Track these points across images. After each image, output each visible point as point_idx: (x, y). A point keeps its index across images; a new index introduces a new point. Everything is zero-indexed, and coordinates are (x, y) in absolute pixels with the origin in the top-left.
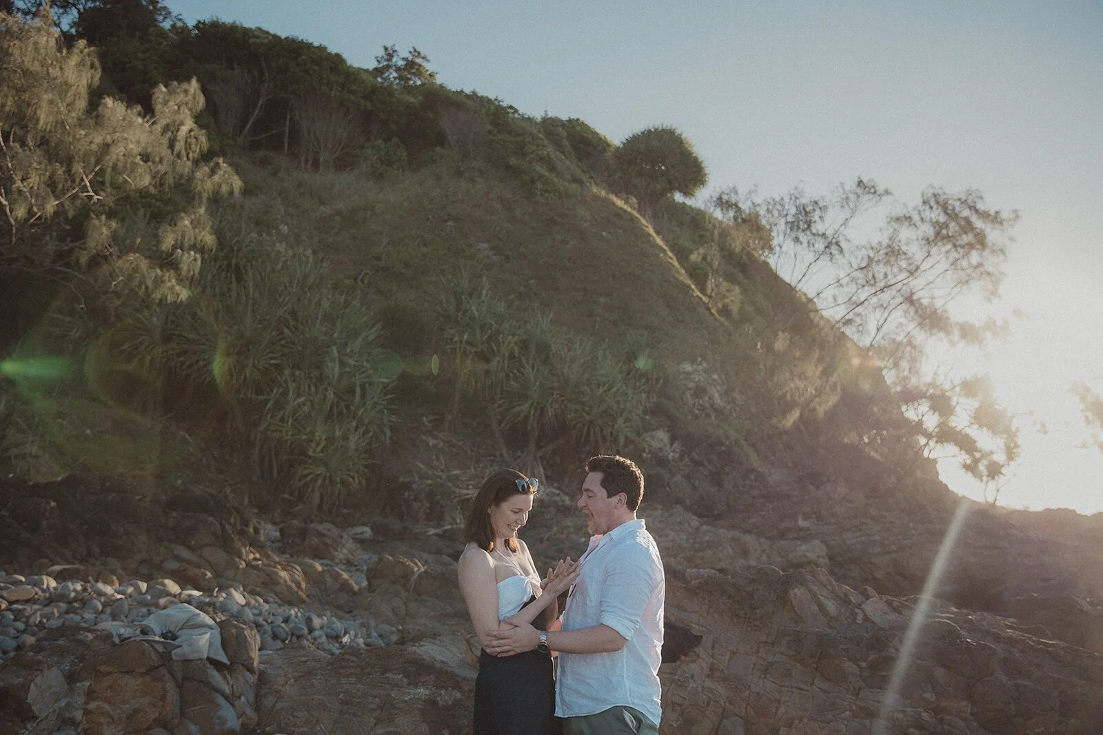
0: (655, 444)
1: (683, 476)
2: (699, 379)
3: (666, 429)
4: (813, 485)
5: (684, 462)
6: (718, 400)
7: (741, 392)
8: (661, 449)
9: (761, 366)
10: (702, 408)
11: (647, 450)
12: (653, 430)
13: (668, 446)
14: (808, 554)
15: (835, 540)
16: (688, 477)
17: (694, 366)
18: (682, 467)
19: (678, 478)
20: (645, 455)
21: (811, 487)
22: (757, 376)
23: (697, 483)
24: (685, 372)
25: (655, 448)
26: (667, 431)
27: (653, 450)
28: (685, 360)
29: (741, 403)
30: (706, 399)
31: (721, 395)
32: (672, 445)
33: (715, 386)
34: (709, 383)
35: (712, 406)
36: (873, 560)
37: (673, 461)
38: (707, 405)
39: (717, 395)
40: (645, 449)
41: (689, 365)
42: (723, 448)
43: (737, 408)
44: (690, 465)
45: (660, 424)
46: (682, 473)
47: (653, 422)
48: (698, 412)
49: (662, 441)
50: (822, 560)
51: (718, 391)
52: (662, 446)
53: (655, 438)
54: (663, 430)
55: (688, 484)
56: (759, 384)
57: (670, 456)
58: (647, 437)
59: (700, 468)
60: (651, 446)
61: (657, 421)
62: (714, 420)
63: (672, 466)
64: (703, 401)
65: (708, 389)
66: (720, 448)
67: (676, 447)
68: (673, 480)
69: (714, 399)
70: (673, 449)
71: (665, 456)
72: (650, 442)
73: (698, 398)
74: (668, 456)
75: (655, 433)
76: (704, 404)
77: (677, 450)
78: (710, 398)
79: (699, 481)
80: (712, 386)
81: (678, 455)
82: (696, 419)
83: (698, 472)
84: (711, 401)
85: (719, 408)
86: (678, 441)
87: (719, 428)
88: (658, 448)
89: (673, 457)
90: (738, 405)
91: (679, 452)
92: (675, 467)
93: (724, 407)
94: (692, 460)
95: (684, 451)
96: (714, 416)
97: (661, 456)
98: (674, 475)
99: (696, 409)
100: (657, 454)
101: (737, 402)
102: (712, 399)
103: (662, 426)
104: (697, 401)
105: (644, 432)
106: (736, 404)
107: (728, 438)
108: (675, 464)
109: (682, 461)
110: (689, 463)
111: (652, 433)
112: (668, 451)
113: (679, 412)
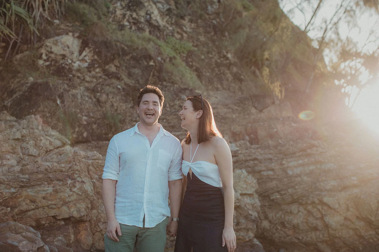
0: (57, 49)
1: (87, 89)
3: (77, 35)
4: (255, 108)
5: (93, 73)
6: (156, 16)
7: (191, 21)
8: (64, 56)
10: (136, 22)
11: (44, 57)
12: (58, 35)
13: (76, 54)
16: (93, 91)
18: (88, 79)
19: (79, 91)
20: (41, 62)
21: (253, 110)
22: (209, 8)
23: (104, 97)
25: (56, 54)
26: (79, 37)
27: (53, 56)
29: (188, 30)
30: (142, 13)
31: (162, 14)
32: (81, 52)
33: (155, 4)
35: (149, 22)
37: (78, 70)
38: (142, 20)
39: (156, 12)
40: (42, 54)
42: (151, 63)
43: (185, 35)
44: (101, 77)
45: (71, 29)
46: (87, 84)
47: (62, 26)
48: (127, 24)
49: (68, 48)
50: (247, 200)
51: (158, 9)
52: (67, 53)
53: (59, 44)
54: (73, 35)
55: (91, 98)
56: (211, 15)
57: (76, 65)
58: (49, 42)
59: (114, 81)
60: (51, 52)
61: (68, 26)
62: (147, 34)
63: (74, 76)
64: (137, 14)
65: (146, 4)
66: (148, 63)
67: (85, 56)
68: (70, 93)
69: (152, 16)
70: (81, 58)
71: (66, 64)
72: (51, 48)
73: (131, 10)
74: (73, 64)
75: (62, 38)
76: (137, 17)
77: (87, 58)
78: (147, 14)
79: (107, 95)
80: (151, 3)
81: (86, 65)
82: (121, 30)
83: (108, 85)
84: (148, 16)
85: (156, 24)
86: (90, 48)
87: (152, 43)
88: (61, 55)
89: (79, 66)
90: (186, 32)
91: (88, 61)
92: (78, 77)
93: (164, 26)
94: (105, 71)
95: (95, 60)
96: (147, 30)
97: (62, 64)
98: (74, 87)
99: (125, 20)
100: (56, 61)
101: (184, 28)
102: (150, 15)
103: (73, 32)
104: (128, 13)
105: (48, 37)
106: (184, 31)
107: (160, 54)
108: (79, 75)
109: (90, 72)
110: (99, 75)
111: (56, 38)
112: (74, 60)
113: (100, 18)
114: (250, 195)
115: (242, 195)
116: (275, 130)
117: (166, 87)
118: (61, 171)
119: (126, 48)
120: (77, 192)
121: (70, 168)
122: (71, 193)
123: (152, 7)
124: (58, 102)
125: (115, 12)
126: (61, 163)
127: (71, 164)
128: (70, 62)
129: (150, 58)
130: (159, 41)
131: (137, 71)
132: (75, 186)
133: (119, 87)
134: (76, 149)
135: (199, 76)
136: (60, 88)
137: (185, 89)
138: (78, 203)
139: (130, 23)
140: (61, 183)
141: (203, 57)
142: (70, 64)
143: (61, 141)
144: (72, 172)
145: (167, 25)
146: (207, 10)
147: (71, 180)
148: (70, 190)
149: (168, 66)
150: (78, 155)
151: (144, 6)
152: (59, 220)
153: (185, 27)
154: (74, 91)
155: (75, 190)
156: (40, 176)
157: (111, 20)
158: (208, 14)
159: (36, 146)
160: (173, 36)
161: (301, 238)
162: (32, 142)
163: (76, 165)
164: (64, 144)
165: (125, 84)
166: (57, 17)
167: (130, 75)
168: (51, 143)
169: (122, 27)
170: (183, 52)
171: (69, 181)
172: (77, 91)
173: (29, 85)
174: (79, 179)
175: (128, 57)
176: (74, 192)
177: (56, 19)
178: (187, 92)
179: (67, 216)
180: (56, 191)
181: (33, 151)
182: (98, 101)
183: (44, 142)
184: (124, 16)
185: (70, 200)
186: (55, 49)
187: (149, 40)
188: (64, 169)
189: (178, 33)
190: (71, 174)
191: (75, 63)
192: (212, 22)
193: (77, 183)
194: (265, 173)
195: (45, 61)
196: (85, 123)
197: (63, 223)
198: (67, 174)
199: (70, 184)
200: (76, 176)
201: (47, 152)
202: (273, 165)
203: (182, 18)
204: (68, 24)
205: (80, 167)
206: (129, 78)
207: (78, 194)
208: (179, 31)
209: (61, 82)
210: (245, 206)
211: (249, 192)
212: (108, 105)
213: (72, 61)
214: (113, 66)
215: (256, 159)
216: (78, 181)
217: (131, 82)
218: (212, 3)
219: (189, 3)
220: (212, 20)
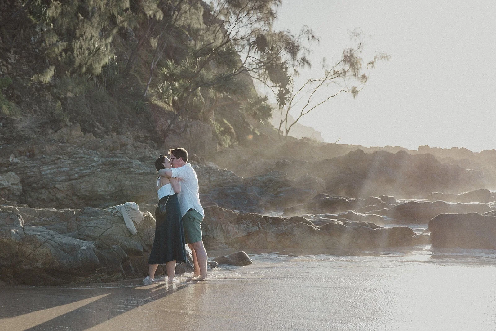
4: (52, 129)
7: (15, 53)
9: (38, 29)
14: (3, 183)
15: (33, 172)
22: (32, 38)
29: (13, 61)
36: (57, 186)
43: (9, 66)
50: (15, 187)
56: (33, 45)
90: (10, 64)
101: (9, 60)
114: (16, 184)
115: (12, 184)
116: (44, 149)
146: (30, 40)
153: (10, 59)
192: (34, 51)
194: (29, 174)
202: (34, 170)
203: (8, 51)
210: (13, 189)
215: (26, 167)
218: (36, 33)
219: (14, 36)
220: (35, 49)
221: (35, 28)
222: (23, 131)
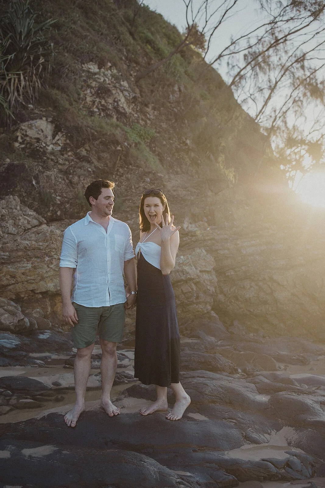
0: (31, 133)
1: (60, 171)
2: (105, 80)
3: (50, 119)
4: (212, 191)
5: (66, 156)
6: (123, 103)
7: (154, 109)
8: (38, 140)
9: (176, 88)
10: (104, 109)
11: (20, 139)
12: (33, 119)
13: (50, 137)
14: (186, 268)
15: (228, 249)
16: (66, 173)
17: (102, 70)
18: (61, 161)
19: (53, 173)
20: (17, 145)
21: (210, 193)
22: (171, 96)
23: (76, 179)
24: (89, 72)
25: (31, 138)
26: (52, 122)
27: (28, 139)
28: (91, 61)
29: (152, 117)
30: (110, 100)
31: (128, 102)
32: (54, 136)
33: (122, 92)
34: (115, 87)
35: (116, 109)
36: (275, 277)
37: (52, 153)
38: (110, 107)
39: (123, 100)
40: (18, 137)
41: (96, 67)
42: (119, 148)
43: (148, 122)
44: (72, 160)
45: (44, 113)
46: (60, 167)
47: (36, 111)
48: (96, 110)
49: (42, 131)
50: (206, 276)
51: (125, 97)
52: (41, 136)
53: (34, 128)
54: (47, 120)
55: (64, 180)
56: (172, 103)
57: (50, 148)
58: (24, 126)
59: (84, 164)
60: (27, 136)
61: (41, 111)
62: (115, 120)
63: (48, 158)
64: (106, 102)
65: (114, 92)
66: (116, 148)
67: (58, 140)
68: (45, 174)
69: (119, 103)
70: (54, 142)
71: (41, 147)
72: (26, 132)
73: (100, 97)
74: (47, 147)
75: (36, 122)
76: (106, 104)
77: (59, 142)
78: (114, 101)
79: (79, 177)
80: (119, 91)
81: (59, 148)
82: (91, 116)
83: (80, 168)
84: (116, 104)
85: (123, 111)
86: (62, 132)
87: (119, 129)
88: (35, 138)
89: (53, 149)
91: (61, 145)
92: (52, 160)
93: (130, 113)
94: (76, 155)
95: (67, 144)
96: (115, 117)
97: (37, 147)
98: (48, 169)
99: (95, 106)
100: (31, 145)
101: (148, 116)
102: (117, 103)
103: (47, 117)
104: (98, 100)
105: (23, 121)
106: (148, 118)
107: (126, 139)
108: (53, 157)
109: (63, 155)
110: (71, 158)
111: (31, 122)
112: (48, 143)
113: (71, 104)
114: (208, 272)
115: (201, 271)
116: (230, 213)
117: (132, 170)
118: (40, 249)
119: (96, 133)
120: (54, 268)
121: (47, 246)
122: (49, 269)
123: (119, 95)
124: (34, 183)
125: (86, 98)
126: (39, 242)
127: (48, 243)
128: (44, 145)
129: (117, 143)
130: (125, 128)
131: (106, 155)
132: (52, 263)
133: (90, 169)
134: (52, 228)
135: (161, 161)
136: (36, 170)
137: (150, 172)
138: (55, 278)
139: (99, 109)
140: (39, 260)
141: (164, 143)
142: (44, 147)
143: (37, 220)
144: (49, 250)
145: (133, 112)
146: (169, 98)
147: (49, 257)
148: (48, 266)
149: (133, 151)
150: (54, 234)
151: (112, 94)
152: (37, 293)
153: (149, 114)
154: (48, 173)
155: (52, 266)
156: (20, 253)
157: (81, 106)
158: (170, 103)
159: (15, 225)
160: (138, 122)
161: (252, 310)
162: (11, 221)
163: (53, 243)
164: (41, 224)
165: (95, 167)
166: (31, 102)
167: (99, 159)
168: (29, 222)
169: (92, 114)
170: (147, 138)
171: (47, 259)
172: (51, 173)
173: (6, 166)
174: (55, 256)
175: (97, 142)
176: (51, 268)
177: (30, 104)
178: (151, 175)
179: (44, 290)
180: (35, 268)
181: (12, 229)
182: (71, 182)
183: (22, 221)
184: (94, 102)
185: (48, 276)
186: (29, 133)
187: (117, 126)
188: (41, 247)
189: (142, 119)
190: (49, 251)
191: (48, 146)
192: (173, 110)
193: (54, 260)
194: (221, 252)
195: (21, 143)
196: (59, 202)
197: (41, 296)
198: (44, 251)
199: (47, 261)
200: (53, 253)
201: (26, 230)
202: (229, 245)
203: (146, 106)
204: (42, 109)
205: (57, 245)
206: (98, 162)
207: (54, 270)
208: (144, 118)
209: (36, 164)
210: (204, 281)
211: (208, 270)
212: (79, 187)
213: (46, 145)
214: (84, 150)
215: (213, 239)
216: (55, 258)
217: (100, 165)
218: (173, 92)
219: (152, 91)
220: (173, 108)
221: (173, 86)
222: (174, 191)
